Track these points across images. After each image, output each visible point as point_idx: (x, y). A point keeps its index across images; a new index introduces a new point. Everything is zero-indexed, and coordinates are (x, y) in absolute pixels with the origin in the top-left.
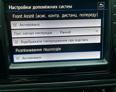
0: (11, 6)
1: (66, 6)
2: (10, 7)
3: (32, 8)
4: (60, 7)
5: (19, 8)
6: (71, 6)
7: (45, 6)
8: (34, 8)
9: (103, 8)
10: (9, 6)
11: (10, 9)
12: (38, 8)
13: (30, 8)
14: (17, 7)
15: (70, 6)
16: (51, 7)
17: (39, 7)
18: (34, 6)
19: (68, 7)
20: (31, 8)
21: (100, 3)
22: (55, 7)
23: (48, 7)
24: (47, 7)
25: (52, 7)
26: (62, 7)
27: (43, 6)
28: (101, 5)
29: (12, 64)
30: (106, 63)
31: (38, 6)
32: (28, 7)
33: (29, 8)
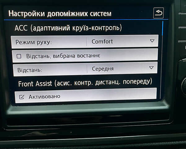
0: (13, 11)
1: (102, 13)
2: (10, 13)
3: (46, 14)
4: (92, 14)
5: (25, 14)
6: (110, 13)
7: (67, 13)
8: (50, 14)
9: (161, 16)
10: (9, 11)
11: (10, 15)
12: (57, 16)
13: (43, 14)
14: (22, 12)
15: (108, 13)
16: (77, 14)
17: (58, 13)
18: (50, 12)
19: (105, 15)
20: (44, 16)
21: (157, 9)
22: (84, 14)
23: (73, 14)
24: (71, 14)
25: (79, 14)
26: (96, 14)
27: (65, 13)
28: (158, 11)
29: (11, 107)
30: (166, 107)
31: (56, 13)
32: (40, 14)
33: (42, 16)
